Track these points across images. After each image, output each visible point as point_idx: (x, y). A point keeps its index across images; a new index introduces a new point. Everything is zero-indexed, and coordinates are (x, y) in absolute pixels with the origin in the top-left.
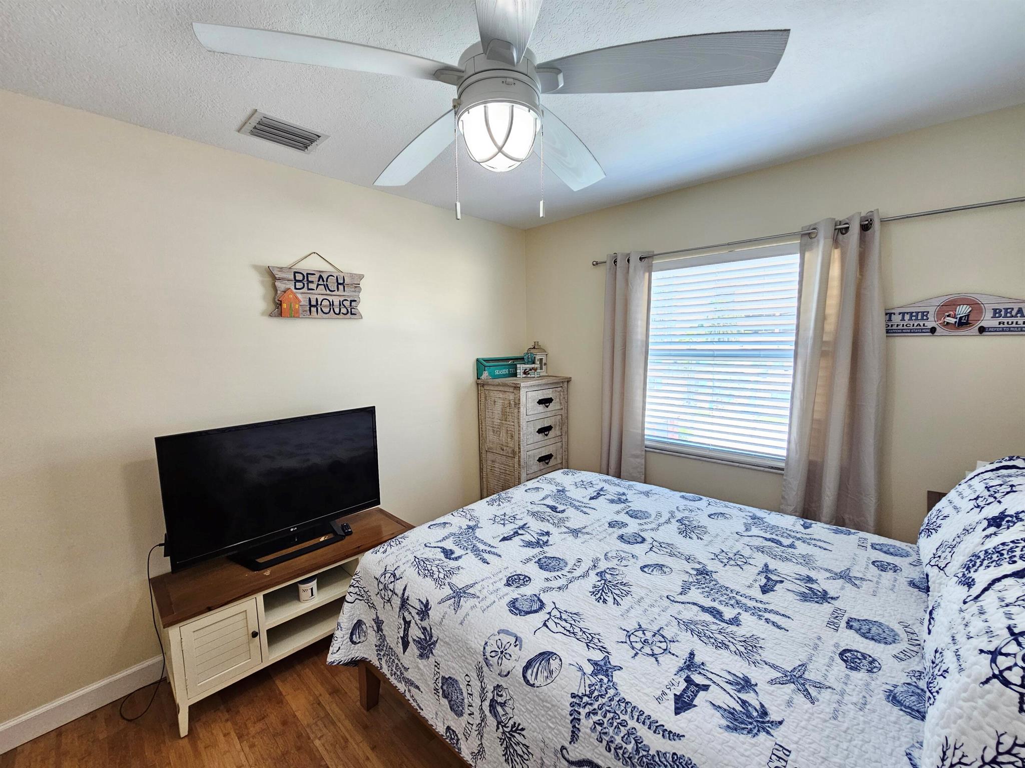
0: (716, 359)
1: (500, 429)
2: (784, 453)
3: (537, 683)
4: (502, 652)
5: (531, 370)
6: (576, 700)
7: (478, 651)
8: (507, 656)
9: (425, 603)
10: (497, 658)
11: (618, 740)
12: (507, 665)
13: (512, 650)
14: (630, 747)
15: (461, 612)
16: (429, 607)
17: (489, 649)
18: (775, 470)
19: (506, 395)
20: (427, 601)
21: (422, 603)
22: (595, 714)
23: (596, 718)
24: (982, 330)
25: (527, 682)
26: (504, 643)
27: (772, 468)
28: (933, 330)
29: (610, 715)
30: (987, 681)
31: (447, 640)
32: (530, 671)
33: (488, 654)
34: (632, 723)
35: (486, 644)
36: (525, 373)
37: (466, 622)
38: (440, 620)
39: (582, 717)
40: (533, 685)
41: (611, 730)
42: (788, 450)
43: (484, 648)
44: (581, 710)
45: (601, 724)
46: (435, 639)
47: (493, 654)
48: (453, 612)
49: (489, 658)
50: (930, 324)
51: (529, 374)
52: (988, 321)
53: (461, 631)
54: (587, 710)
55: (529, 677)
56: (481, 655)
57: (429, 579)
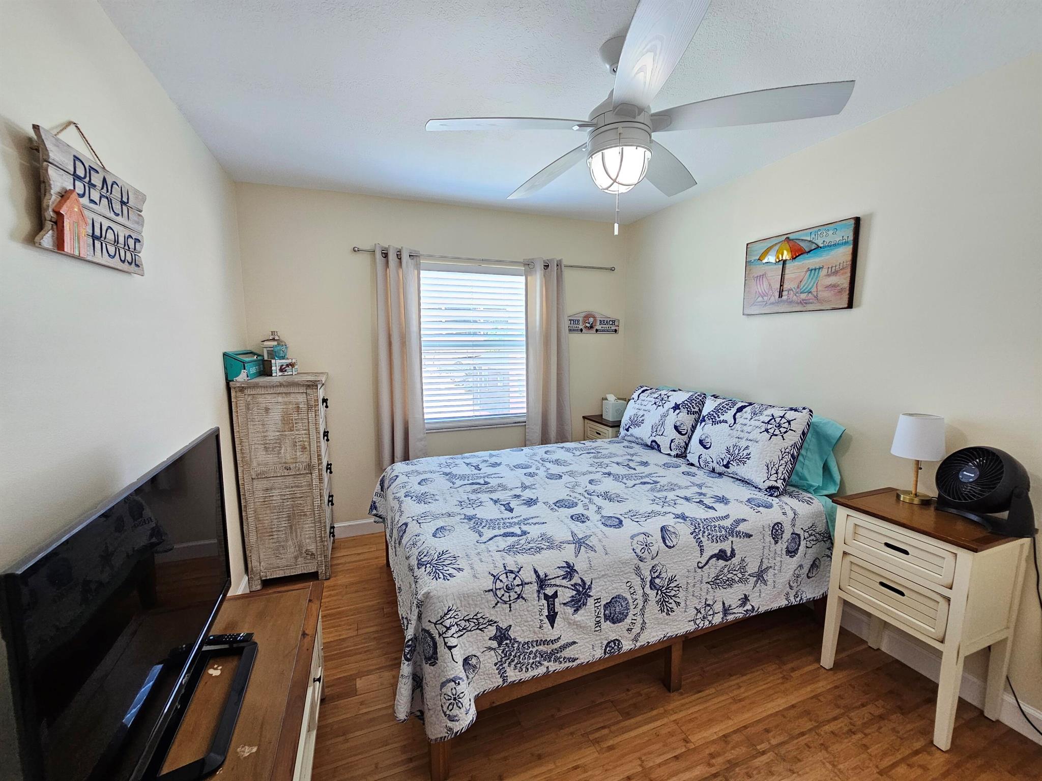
0: (475, 348)
1: (279, 443)
2: (525, 411)
3: (675, 543)
4: (646, 545)
5: (287, 366)
6: (694, 534)
7: (633, 557)
8: (651, 545)
9: (566, 565)
10: (646, 551)
11: (719, 534)
12: (654, 549)
13: (649, 540)
14: (723, 532)
15: (599, 548)
16: (572, 565)
17: (638, 551)
18: (520, 424)
19: (292, 398)
20: (567, 562)
21: (564, 567)
22: (704, 532)
23: (706, 534)
24: (597, 330)
25: (670, 547)
26: (642, 540)
27: (516, 423)
28: (581, 330)
29: (709, 528)
30: (771, 438)
31: (603, 573)
32: (667, 541)
33: (640, 554)
34: (717, 524)
35: (634, 550)
36: (281, 370)
37: (608, 550)
38: (589, 565)
39: (702, 539)
40: (674, 546)
41: (714, 533)
42: (528, 408)
43: (635, 553)
44: (699, 536)
45: (709, 535)
46: (589, 583)
47: (643, 551)
48: (593, 552)
49: (642, 555)
50: (581, 327)
51: (286, 371)
52: (598, 327)
53: (611, 557)
54: (701, 534)
55: (668, 544)
56: (635, 559)
57: (543, 551)
